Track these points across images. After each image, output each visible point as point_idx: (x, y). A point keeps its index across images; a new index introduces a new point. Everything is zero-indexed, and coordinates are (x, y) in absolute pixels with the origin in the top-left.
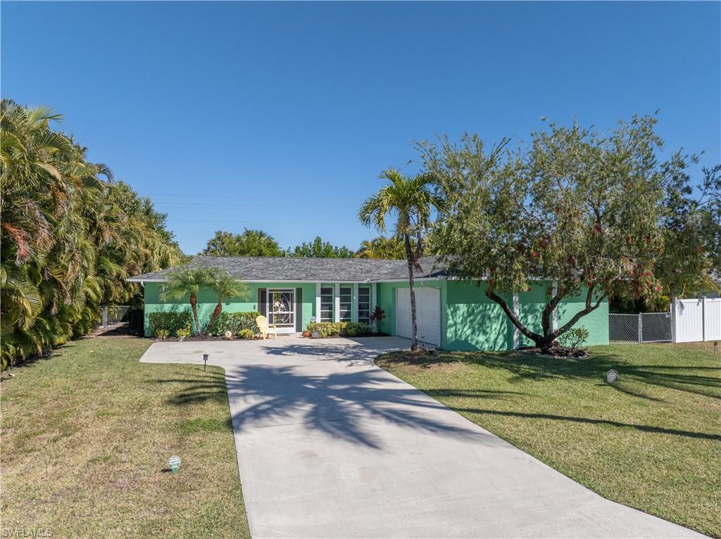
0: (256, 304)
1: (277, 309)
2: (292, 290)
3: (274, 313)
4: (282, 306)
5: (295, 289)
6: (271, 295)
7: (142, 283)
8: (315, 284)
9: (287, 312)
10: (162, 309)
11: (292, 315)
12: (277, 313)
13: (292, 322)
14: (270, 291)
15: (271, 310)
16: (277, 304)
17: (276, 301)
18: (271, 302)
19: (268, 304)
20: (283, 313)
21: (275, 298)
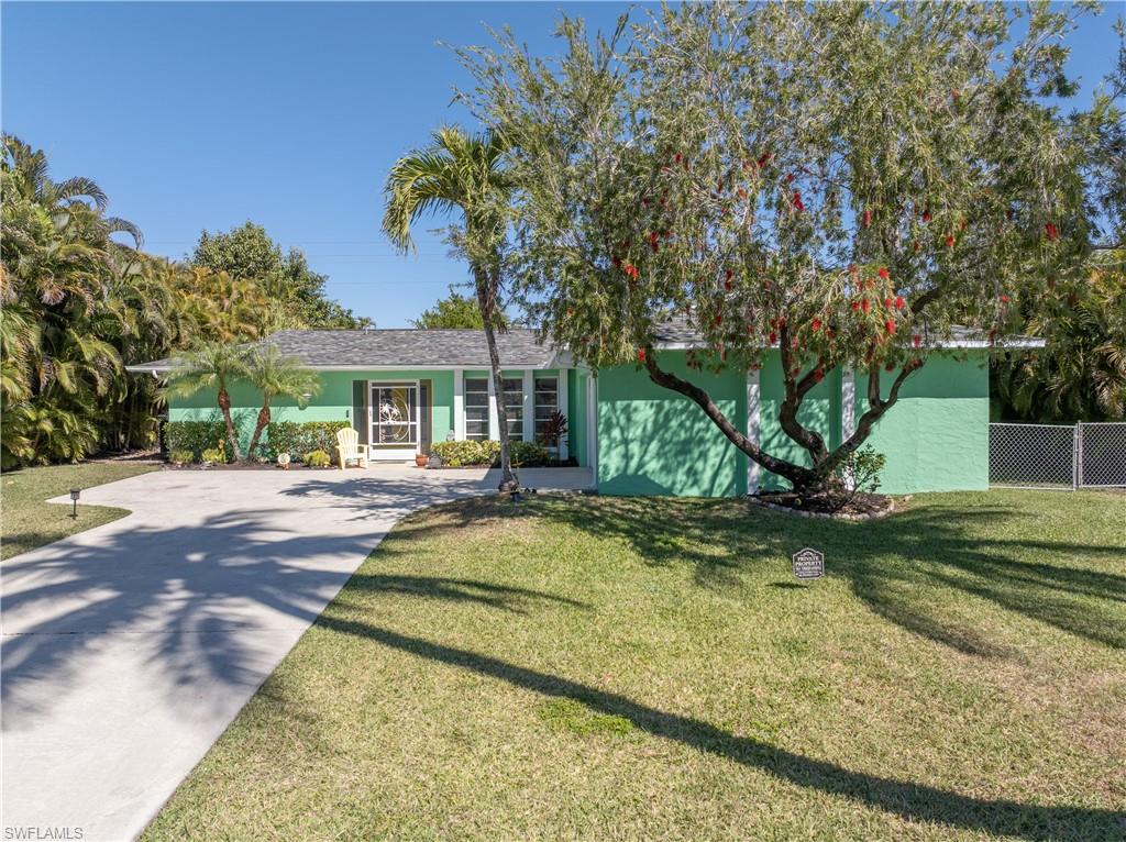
0: (351, 409)
1: (385, 417)
2: (414, 384)
3: (382, 423)
4: (395, 411)
5: (418, 382)
6: (375, 392)
7: (154, 373)
8: (452, 372)
9: (405, 423)
10: (197, 415)
11: (414, 427)
12: (386, 423)
13: (414, 440)
14: (374, 385)
15: (376, 419)
16: (386, 408)
17: (384, 402)
18: (376, 405)
19: (370, 409)
20: (398, 423)
21: (382, 397)
